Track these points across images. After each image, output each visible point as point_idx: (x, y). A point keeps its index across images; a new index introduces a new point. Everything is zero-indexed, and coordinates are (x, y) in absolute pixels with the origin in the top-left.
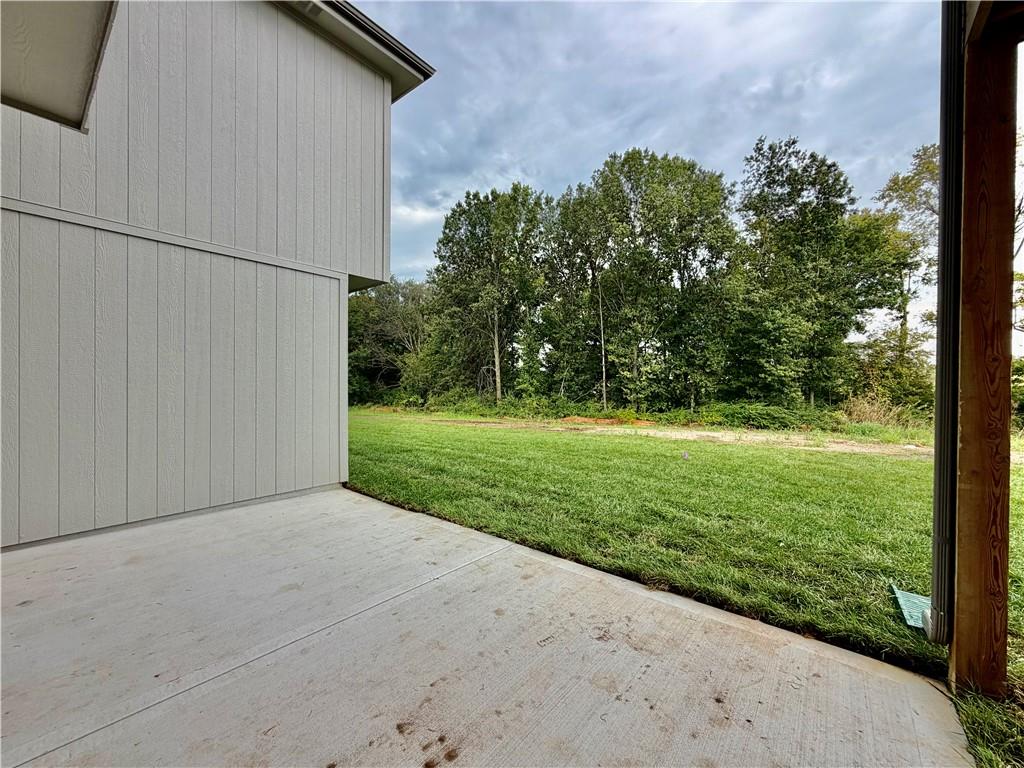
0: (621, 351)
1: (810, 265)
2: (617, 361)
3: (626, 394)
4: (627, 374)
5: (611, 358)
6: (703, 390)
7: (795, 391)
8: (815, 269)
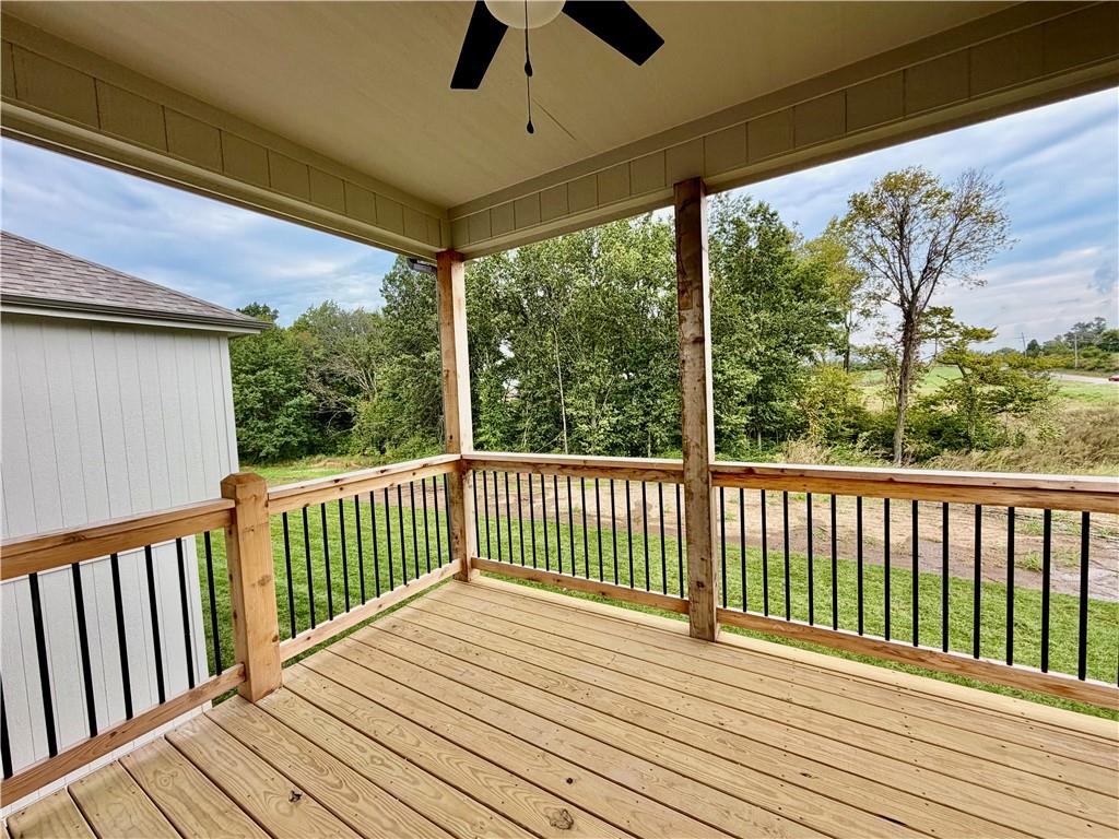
0: (578, 403)
1: (753, 317)
2: (575, 413)
3: (584, 447)
4: (585, 427)
5: (570, 411)
6: (658, 441)
7: (741, 438)
8: (757, 319)
